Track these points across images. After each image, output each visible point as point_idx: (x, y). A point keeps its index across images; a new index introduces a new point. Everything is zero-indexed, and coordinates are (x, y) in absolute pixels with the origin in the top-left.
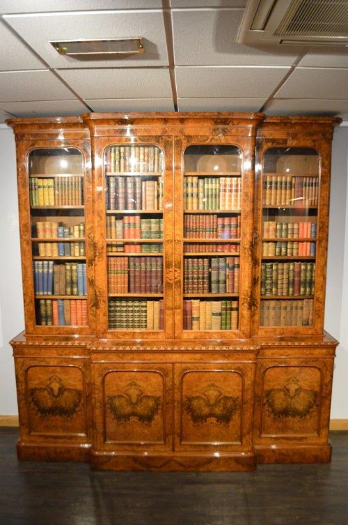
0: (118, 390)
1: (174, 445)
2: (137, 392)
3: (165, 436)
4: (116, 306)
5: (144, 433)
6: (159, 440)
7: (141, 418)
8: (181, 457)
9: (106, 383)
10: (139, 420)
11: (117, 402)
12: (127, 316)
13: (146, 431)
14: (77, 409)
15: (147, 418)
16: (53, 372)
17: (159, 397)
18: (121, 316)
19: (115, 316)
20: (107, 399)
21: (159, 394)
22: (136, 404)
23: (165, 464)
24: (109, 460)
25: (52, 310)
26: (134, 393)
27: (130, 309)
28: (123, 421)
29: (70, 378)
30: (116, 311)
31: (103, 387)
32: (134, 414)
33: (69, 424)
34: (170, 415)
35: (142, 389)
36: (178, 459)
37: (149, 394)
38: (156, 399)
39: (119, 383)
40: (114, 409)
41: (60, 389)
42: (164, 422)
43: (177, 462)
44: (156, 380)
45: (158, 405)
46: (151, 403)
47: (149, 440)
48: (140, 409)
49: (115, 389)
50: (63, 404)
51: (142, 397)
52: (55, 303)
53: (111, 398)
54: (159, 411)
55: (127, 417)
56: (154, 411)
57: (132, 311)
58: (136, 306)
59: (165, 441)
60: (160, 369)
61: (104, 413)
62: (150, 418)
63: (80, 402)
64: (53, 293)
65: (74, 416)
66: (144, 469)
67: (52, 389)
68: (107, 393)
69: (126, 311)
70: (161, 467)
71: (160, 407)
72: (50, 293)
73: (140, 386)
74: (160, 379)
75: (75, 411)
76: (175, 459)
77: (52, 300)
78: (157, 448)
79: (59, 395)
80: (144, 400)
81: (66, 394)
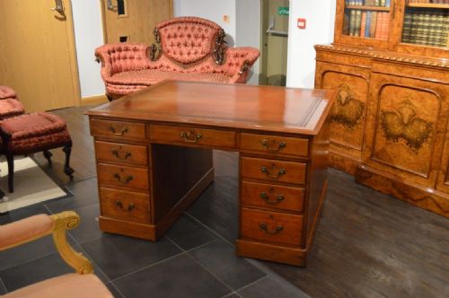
0: (392, 106)
1: (436, 183)
2: (410, 112)
3: (431, 169)
4: (419, 21)
5: (409, 160)
6: (423, 172)
7: (410, 142)
8: (441, 198)
9: (382, 97)
10: (407, 144)
11: (389, 119)
12: (428, 34)
13: (412, 158)
14: (358, 122)
15: (415, 144)
16: (343, 80)
17: (432, 123)
18: (422, 33)
19: (416, 32)
20: (380, 113)
21: (432, 119)
22: (406, 125)
23: (421, 200)
24: (370, 177)
25: (361, 22)
26: (407, 112)
27: (433, 25)
28: (391, 141)
29: (357, 89)
30: (418, 26)
31: (379, 99)
32: (402, 136)
33: (349, 135)
34: (440, 146)
35: (415, 110)
36: (436, 198)
37: (421, 117)
38: (429, 125)
39: (394, 99)
40: (385, 126)
41: (347, 98)
42: (432, 153)
43: (435, 201)
44: (431, 102)
45: (428, 132)
46: (422, 128)
47: (413, 169)
48: (409, 132)
49: (390, 104)
50: (347, 114)
51: (414, 118)
52: (364, 14)
53: (385, 114)
54: (429, 140)
55: (396, 137)
56: (424, 137)
57: (435, 28)
58: (439, 22)
59: (428, 175)
60: (438, 90)
61: (376, 127)
62: (418, 145)
63: (362, 114)
64: (363, 4)
65: (355, 128)
66: (400, 197)
67: (340, 97)
68: (381, 107)
69: (429, 27)
70: (417, 200)
71: (431, 134)
72: (361, 4)
73: (413, 106)
74: (436, 102)
75: (356, 123)
76: (433, 197)
77: (362, 11)
78: (420, 180)
79: (345, 103)
80: (416, 123)
81: (351, 104)
